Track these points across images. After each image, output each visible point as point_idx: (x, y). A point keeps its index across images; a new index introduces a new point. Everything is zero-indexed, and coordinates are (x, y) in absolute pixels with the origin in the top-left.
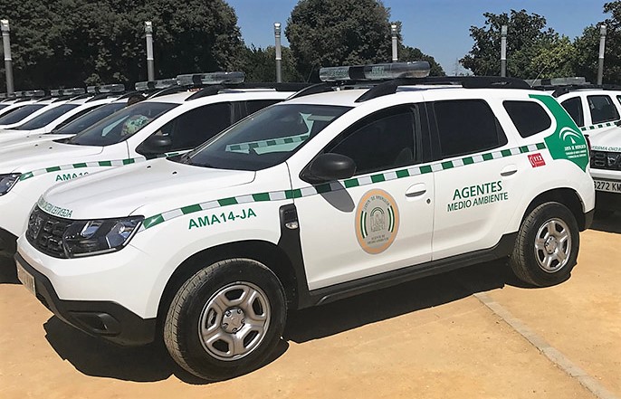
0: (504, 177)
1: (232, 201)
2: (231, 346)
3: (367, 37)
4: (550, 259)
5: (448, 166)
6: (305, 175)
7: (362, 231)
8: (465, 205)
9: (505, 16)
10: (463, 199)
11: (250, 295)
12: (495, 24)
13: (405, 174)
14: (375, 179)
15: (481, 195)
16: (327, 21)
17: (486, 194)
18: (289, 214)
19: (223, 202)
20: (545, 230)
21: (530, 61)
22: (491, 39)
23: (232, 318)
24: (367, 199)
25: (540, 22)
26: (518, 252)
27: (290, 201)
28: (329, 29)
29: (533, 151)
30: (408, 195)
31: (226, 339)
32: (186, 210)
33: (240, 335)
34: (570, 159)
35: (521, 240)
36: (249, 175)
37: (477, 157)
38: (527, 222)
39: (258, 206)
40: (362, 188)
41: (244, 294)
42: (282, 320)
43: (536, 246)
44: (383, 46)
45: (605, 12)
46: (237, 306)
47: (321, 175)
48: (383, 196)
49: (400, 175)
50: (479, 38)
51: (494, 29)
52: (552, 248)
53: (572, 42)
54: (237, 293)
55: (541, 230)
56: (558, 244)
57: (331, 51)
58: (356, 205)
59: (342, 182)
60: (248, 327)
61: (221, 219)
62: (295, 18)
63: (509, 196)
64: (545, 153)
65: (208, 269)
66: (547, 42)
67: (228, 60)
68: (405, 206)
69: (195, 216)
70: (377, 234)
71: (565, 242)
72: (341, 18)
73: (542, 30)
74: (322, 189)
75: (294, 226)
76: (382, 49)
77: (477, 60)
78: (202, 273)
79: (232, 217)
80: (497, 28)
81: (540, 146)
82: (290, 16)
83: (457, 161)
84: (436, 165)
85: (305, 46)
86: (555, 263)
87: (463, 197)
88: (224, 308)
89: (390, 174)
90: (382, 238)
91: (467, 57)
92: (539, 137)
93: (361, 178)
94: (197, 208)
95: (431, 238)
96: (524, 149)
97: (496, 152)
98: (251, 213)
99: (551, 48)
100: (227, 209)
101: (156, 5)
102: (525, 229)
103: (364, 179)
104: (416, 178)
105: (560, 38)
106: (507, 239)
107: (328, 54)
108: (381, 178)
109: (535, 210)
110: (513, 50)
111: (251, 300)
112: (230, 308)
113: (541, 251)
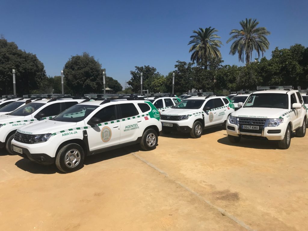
0: (138, 123)
1: (71, 130)
2: (72, 164)
3: (93, 74)
4: (150, 143)
5: (124, 120)
6: (88, 123)
7: (102, 136)
8: (128, 130)
9: (142, 68)
10: (128, 129)
11: (76, 152)
12: (139, 70)
13: (113, 122)
14: (106, 124)
15: (132, 127)
16: (79, 68)
17: (134, 127)
18: (85, 133)
19: (70, 130)
20: (149, 136)
21: (151, 83)
22: (138, 75)
23: (71, 158)
24: (104, 129)
25: (154, 70)
26: (142, 141)
27: (85, 130)
28: (79, 71)
29: (146, 116)
30: (114, 128)
31: (71, 163)
32: (61, 132)
33: (74, 162)
34: (155, 118)
35: (143, 138)
36: (75, 123)
37: (131, 118)
38: (144, 134)
39: (78, 131)
40: (102, 126)
41: (75, 152)
42: (83, 158)
43: (147, 140)
44: (99, 77)
45: (175, 67)
46: (73, 155)
47: (93, 123)
48: (108, 128)
49: (112, 123)
50: (133, 75)
51: (139, 72)
52: (151, 140)
53: (165, 77)
54: (73, 152)
55: (148, 136)
56: (152, 140)
57: (80, 79)
58: (101, 130)
59: (97, 125)
60: (75, 160)
61: (69, 134)
62: (66, 67)
63: (139, 128)
64: (149, 117)
65: (66, 146)
66: (157, 77)
67: (41, 82)
68: (113, 130)
69: (63, 133)
70: (106, 137)
71: (154, 139)
72: (83, 67)
73: (155, 73)
74: (93, 126)
75: (86, 135)
76: (99, 78)
77: (133, 82)
78: (65, 147)
79: (72, 133)
80: (140, 71)
81: (147, 115)
82: (64, 66)
83: (126, 119)
84: (121, 120)
85: (70, 77)
86: (152, 144)
87: (128, 128)
88: (70, 155)
89: (109, 122)
90: (107, 138)
91: (130, 81)
92: (147, 112)
93: (102, 124)
94: (63, 131)
95: (120, 138)
96: (143, 116)
97: (136, 116)
98: (76, 132)
99: (158, 79)
100: (71, 131)
101: (14, 62)
102: (144, 136)
103: (103, 124)
104: (116, 123)
105: (161, 76)
106: (139, 139)
107: (79, 80)
108: (107, 124)
109: (146, 131)
110: (145, 79)
111: (76, 153)
112: (71, 155)
113: (148, 142)
